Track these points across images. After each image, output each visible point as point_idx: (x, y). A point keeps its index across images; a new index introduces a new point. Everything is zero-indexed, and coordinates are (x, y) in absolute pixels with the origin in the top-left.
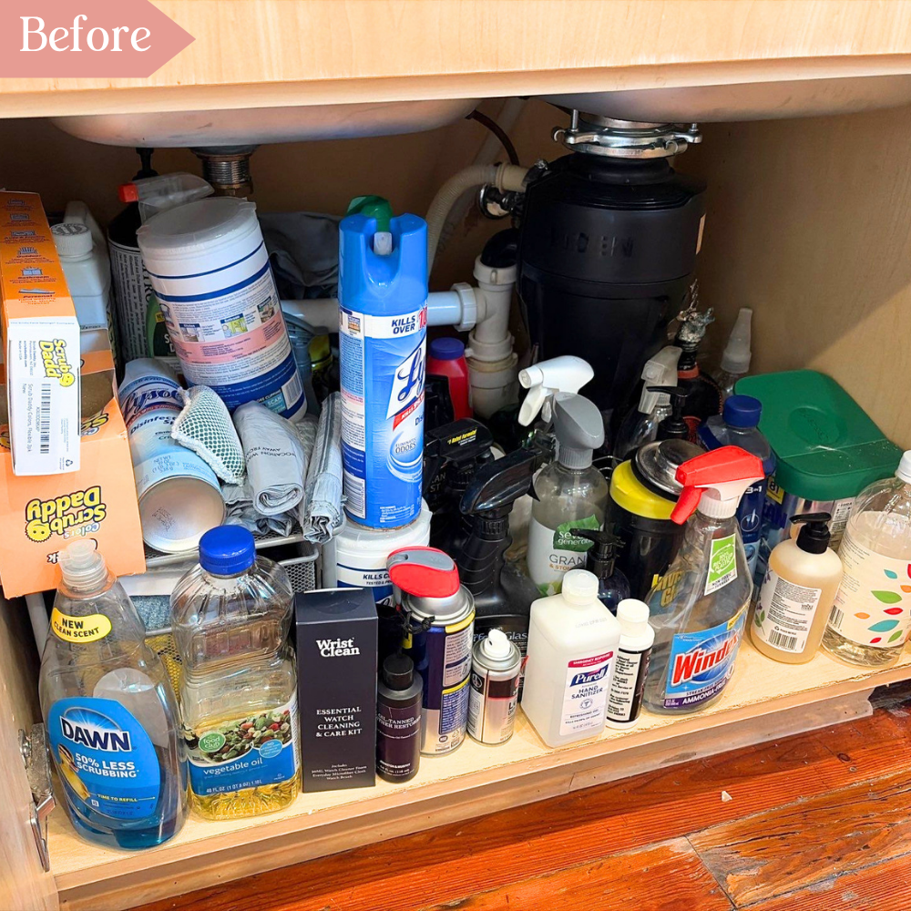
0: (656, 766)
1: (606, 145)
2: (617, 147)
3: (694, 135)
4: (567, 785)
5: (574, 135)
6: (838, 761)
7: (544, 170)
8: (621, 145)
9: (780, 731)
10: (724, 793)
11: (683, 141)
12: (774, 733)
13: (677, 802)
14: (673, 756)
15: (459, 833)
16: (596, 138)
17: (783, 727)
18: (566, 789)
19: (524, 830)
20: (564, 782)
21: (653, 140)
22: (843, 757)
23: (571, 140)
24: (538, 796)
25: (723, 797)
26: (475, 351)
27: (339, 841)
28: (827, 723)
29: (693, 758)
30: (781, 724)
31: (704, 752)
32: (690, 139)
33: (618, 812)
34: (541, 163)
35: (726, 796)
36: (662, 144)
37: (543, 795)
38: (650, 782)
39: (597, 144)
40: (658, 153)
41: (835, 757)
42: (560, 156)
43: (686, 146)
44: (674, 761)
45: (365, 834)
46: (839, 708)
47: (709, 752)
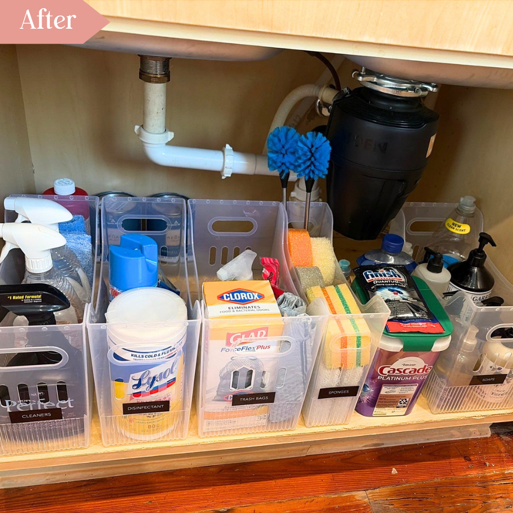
0: (359, 448)
1: (380, 85)
2: (387, 87)
3: (433, 87)
4: (305, 451)
5: (363, 76)
6: (464, 460)
7: (347, 94)
8: (389, 86)
9: (435, 438)
10: (394, 469)
11: (426, 89)
12: (431, 439)
13: (366, 470)
14: (370, 443)
15: (237, 470)
16: (375, 80)
17: (436, 436)
18: (304, 454)
19: (275, 474)
20: (304, 449)
21: (409, 85)
22: (467, 458)
23: (360, 79)
24: (288, 455)
25: (393, 472)
26: (297, 194)
27: (165, 464)
28: (463, 437)
29: (382, 446)
30: (436, 434)
31: (389, 444)
32: (431, 89)
33: (331, 471)
34: (346, 89)
35: (394, 471)
36: (413, 89)
37: (291, 455)
38: (353, 457)
39: (376, 83)
40: (410, 94)
41: (463, 458)
42: (356, 87)
43: (427, 92)
44: (370, 446)
45: (182, 462)
46: (471, 430)
47: (392, 444)
